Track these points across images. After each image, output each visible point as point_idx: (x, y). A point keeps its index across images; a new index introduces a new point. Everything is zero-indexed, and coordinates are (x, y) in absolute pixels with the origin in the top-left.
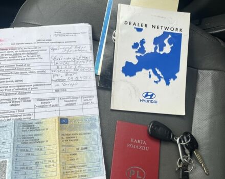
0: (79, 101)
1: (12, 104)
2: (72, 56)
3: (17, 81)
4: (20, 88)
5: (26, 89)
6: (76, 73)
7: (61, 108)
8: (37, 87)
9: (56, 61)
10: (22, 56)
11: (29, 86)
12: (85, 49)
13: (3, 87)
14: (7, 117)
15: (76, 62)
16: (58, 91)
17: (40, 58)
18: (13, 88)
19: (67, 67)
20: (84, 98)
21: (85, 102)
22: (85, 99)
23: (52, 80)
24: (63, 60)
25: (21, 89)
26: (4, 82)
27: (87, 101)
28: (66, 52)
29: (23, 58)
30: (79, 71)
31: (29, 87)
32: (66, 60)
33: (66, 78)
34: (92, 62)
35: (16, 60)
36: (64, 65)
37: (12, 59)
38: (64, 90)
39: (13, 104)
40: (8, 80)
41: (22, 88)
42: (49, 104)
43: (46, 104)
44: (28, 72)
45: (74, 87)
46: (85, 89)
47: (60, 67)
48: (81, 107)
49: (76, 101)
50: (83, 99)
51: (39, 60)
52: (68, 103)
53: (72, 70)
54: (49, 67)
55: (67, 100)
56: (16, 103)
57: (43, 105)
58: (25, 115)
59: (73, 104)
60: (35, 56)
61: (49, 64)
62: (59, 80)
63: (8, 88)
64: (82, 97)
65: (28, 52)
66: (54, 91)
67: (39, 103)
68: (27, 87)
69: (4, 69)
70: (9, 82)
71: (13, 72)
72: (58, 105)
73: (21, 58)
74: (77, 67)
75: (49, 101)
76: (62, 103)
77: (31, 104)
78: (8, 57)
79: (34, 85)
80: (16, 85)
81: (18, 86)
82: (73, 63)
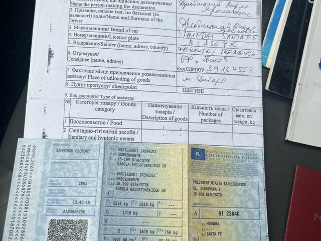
0: (227, 117)
1: (99, 106)
2: (219, 22)
3: (112, 61)
4: (116, 76)
5: (128, 80)
6: (225, 58)
7: (192, 127)
8: (149, 77)
9: (188, 29)
10: (124, 11)
11: (133, 74)
12: (246, 11)
13: (85, 71)
14: (89, 131)
15: (226, 36)
16: (187, 90)
17: (158, 20)
18: (103, 75)
19: (209, 43)
20: (237, 110)
21: (238, 119)
22: (239, 113)
23: (178, 68)
24: (201, 29)
25: (119, 79)
26: (86, 60)
27: (242, 119)
28: (208, 13)
29: (126, 16)
30: (230, 55)
31: (133, 77)
32: (207, 30)
33: (206, 66)
34: (258, 39)
35: (112, 17)
36: (202, 39)
37: (104, 14)
38: (199, 91)
39: (102, 106)
40: (95, 57)
41: (120, 76)
42: (171, 116)
43: (163, 115)
44: (133, 45)
45: (219, 85)
46: (240, 93)
47: (195, 43)
48: (229, 129)
49: (221, 115)
50: (235, 113)
51: (156, 24)
52: (206, 117)
53: (218, 52)
54: (173, 41)
55: (205, 111)
56: (108, 107)
57: (158, 115)
58: (123, 133)
59: (215, 122)
60: (149, 14)
61: (173, 34)
62: (192, 70)
63: (94, 74)
64: (235, 109)
65: (136, 5)
66: (180, 90)
67: (151, 112)
68: (131, 77)
69: (88, 33)
70: (97, 61)
71: (105, 42)
72: (186, 120)
73: (120, 15)
74: (228, 46)
75: (171, 109)
76: (195, 116)
77: (135, 112)
78: (97, 10)
79: (144, 74)
80: (109, 70)
81: (113, 73)
82: (221, 37)
